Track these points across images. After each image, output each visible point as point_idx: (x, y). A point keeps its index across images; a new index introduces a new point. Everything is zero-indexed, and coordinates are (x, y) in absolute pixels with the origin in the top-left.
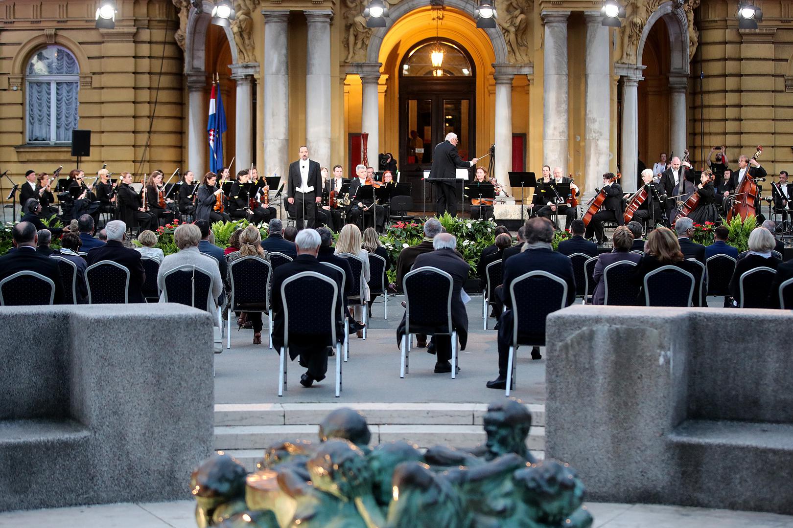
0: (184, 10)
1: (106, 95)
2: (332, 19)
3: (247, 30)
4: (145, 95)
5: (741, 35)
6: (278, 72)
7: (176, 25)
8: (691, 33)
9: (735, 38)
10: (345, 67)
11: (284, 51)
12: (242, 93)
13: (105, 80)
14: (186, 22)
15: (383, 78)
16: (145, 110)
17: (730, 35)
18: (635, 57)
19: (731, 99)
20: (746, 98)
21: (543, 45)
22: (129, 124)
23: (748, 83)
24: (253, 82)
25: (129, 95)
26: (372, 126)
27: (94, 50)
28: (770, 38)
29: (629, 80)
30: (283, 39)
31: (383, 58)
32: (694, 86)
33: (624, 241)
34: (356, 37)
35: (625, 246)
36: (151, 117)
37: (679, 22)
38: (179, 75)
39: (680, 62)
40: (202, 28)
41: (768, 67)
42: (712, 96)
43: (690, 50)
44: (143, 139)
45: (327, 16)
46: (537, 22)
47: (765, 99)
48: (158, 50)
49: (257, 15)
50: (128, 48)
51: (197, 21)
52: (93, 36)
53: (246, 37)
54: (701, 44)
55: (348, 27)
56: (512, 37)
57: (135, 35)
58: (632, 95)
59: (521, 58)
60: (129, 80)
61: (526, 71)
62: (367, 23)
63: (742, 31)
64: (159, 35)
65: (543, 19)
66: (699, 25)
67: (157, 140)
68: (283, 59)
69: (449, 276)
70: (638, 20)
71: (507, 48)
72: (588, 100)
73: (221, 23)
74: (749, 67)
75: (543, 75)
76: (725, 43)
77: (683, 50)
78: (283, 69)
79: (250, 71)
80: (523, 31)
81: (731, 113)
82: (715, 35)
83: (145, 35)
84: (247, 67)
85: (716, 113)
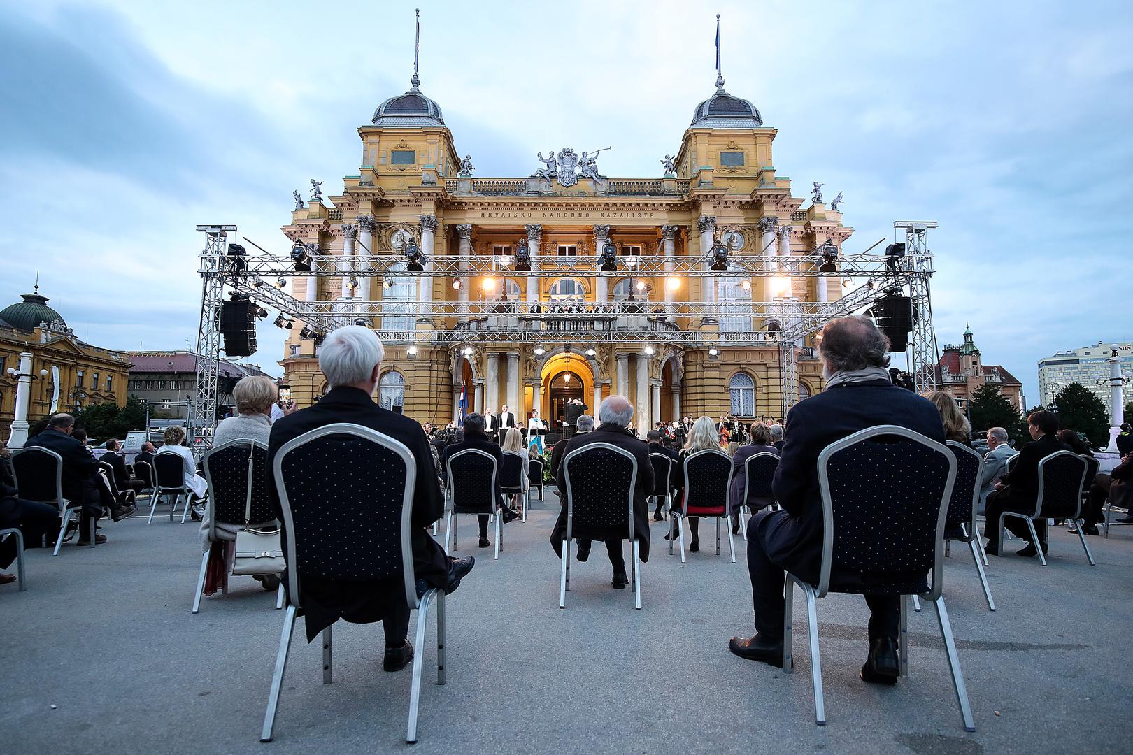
0: (453, 356)
1: (416, 394)
2: (519, 357)
3: (480, 363)
4: (434, 394)
5: (704, 368)
6: (493, 381)
7: (450, 363)
8: (681, 367)
9: (701, 369)
10: (525, 381)
11: (496, 371)
12: (477, 392)
13: (416, 387)
14: (453, 361)
15: (543, 388)
16: (434, 401)
17: (699, 368)
18: (658, 376)
19: (700, 396)
20: (707, 396)
21: (616, 369)
22: (427, 407)
23: (707, 389)
24: (482, 386)
25: (427, 394)
26: (538, 406)
27: (411, 374)
28: (717, 369)
29: (656, 386)
30: (496, 365)
31: (543, 376)
32: (682, 391)
33: (763, 433)
34: (530, 366)
35: (764, 437)
36: (437, 404)
37: (676, 361)
38: (451, 386)
39: (676, 380)
40: (461, 363)
41: (717, 382)
42: (691, 395)
43: (681, 375)
44: (433, 414)
45: (517, 355)
46: (614, 359)
47: (716, 396)
48: (441, 374)
49: (484, 356)
50: (427, 373)
51: (458, 360)
52: (411, 367)
53: (479, 366)
54: (686, 372)
55: (526, 362)
56: (602, 366)
57: (430, 367)
58: (657, 392)
59: (606, 376)
60: (427, 387)
61: (608, 382)
62: (536, 358)
63: (704, 366)
64: (441, 367)
65: (616, 357)
66: (685, 364)
67: (440, 414)
68: (496, 375)
69: (629, 455)
70: (659, 358)
71: (600, 371)
72: (638, 394)
73: (467, 357)
74: (707, 382)
75: (617, 383)
76: (697, 371)
77: (678, 374)
78: (496, 379)
79: (481, 382)
80: (607, 363)
81: (700, 403)
82: (692, 368)
83: (435, 367)
84: (480, 380)
85: (693, 403)
